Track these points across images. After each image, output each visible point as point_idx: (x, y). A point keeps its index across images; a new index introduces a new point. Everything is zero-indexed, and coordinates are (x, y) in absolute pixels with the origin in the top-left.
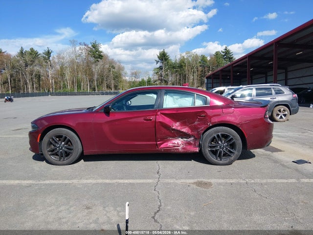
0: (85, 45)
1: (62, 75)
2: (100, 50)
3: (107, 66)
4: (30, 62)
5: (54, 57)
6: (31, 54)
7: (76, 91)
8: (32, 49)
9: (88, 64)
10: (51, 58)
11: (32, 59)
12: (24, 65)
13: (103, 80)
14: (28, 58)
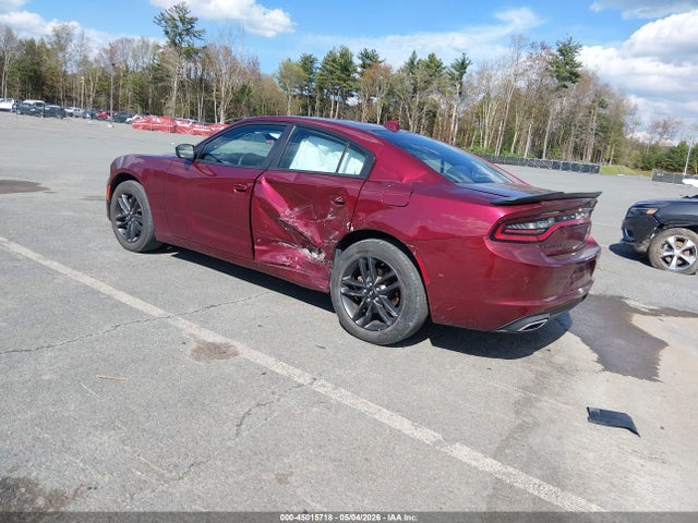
0: (544, 48)
1: (479, 116)
2: (578, 59)
3: (587, 101)
4: (422, 85)
5: (471, 75)
6: (428, 66)
7: (497, 153)
8: (433, 55)
9: (541, 94)
10: (465, 78)
11: (428, 78)
12: (411, 89)
13: (567, 133)
14: (420, 75)
